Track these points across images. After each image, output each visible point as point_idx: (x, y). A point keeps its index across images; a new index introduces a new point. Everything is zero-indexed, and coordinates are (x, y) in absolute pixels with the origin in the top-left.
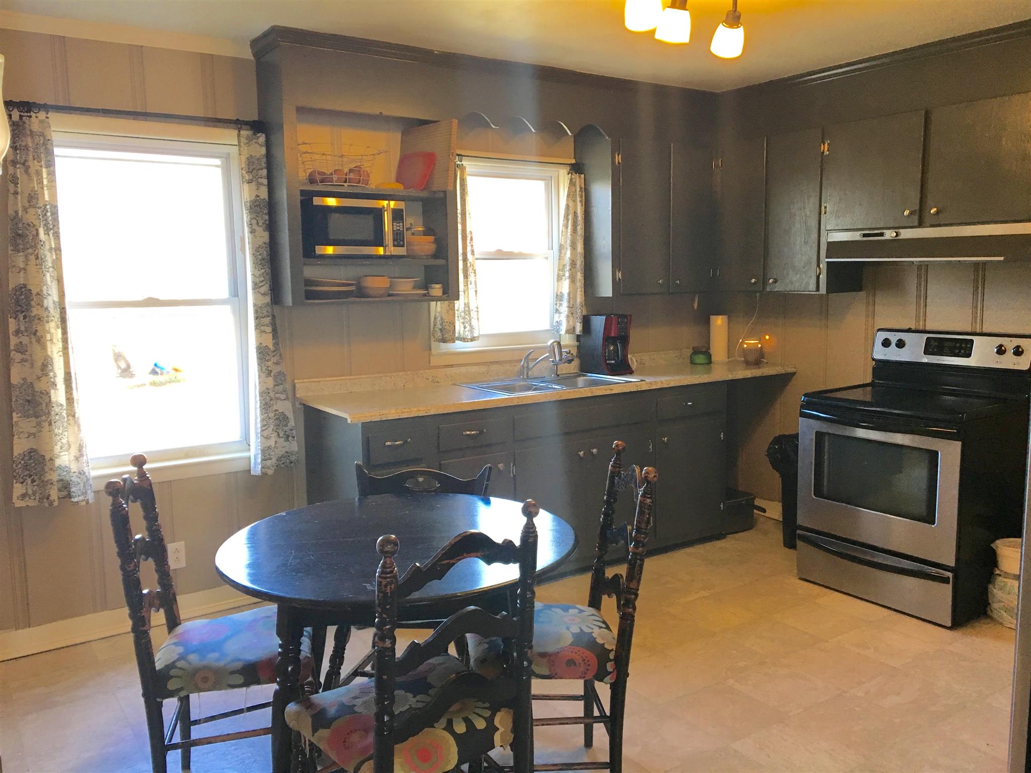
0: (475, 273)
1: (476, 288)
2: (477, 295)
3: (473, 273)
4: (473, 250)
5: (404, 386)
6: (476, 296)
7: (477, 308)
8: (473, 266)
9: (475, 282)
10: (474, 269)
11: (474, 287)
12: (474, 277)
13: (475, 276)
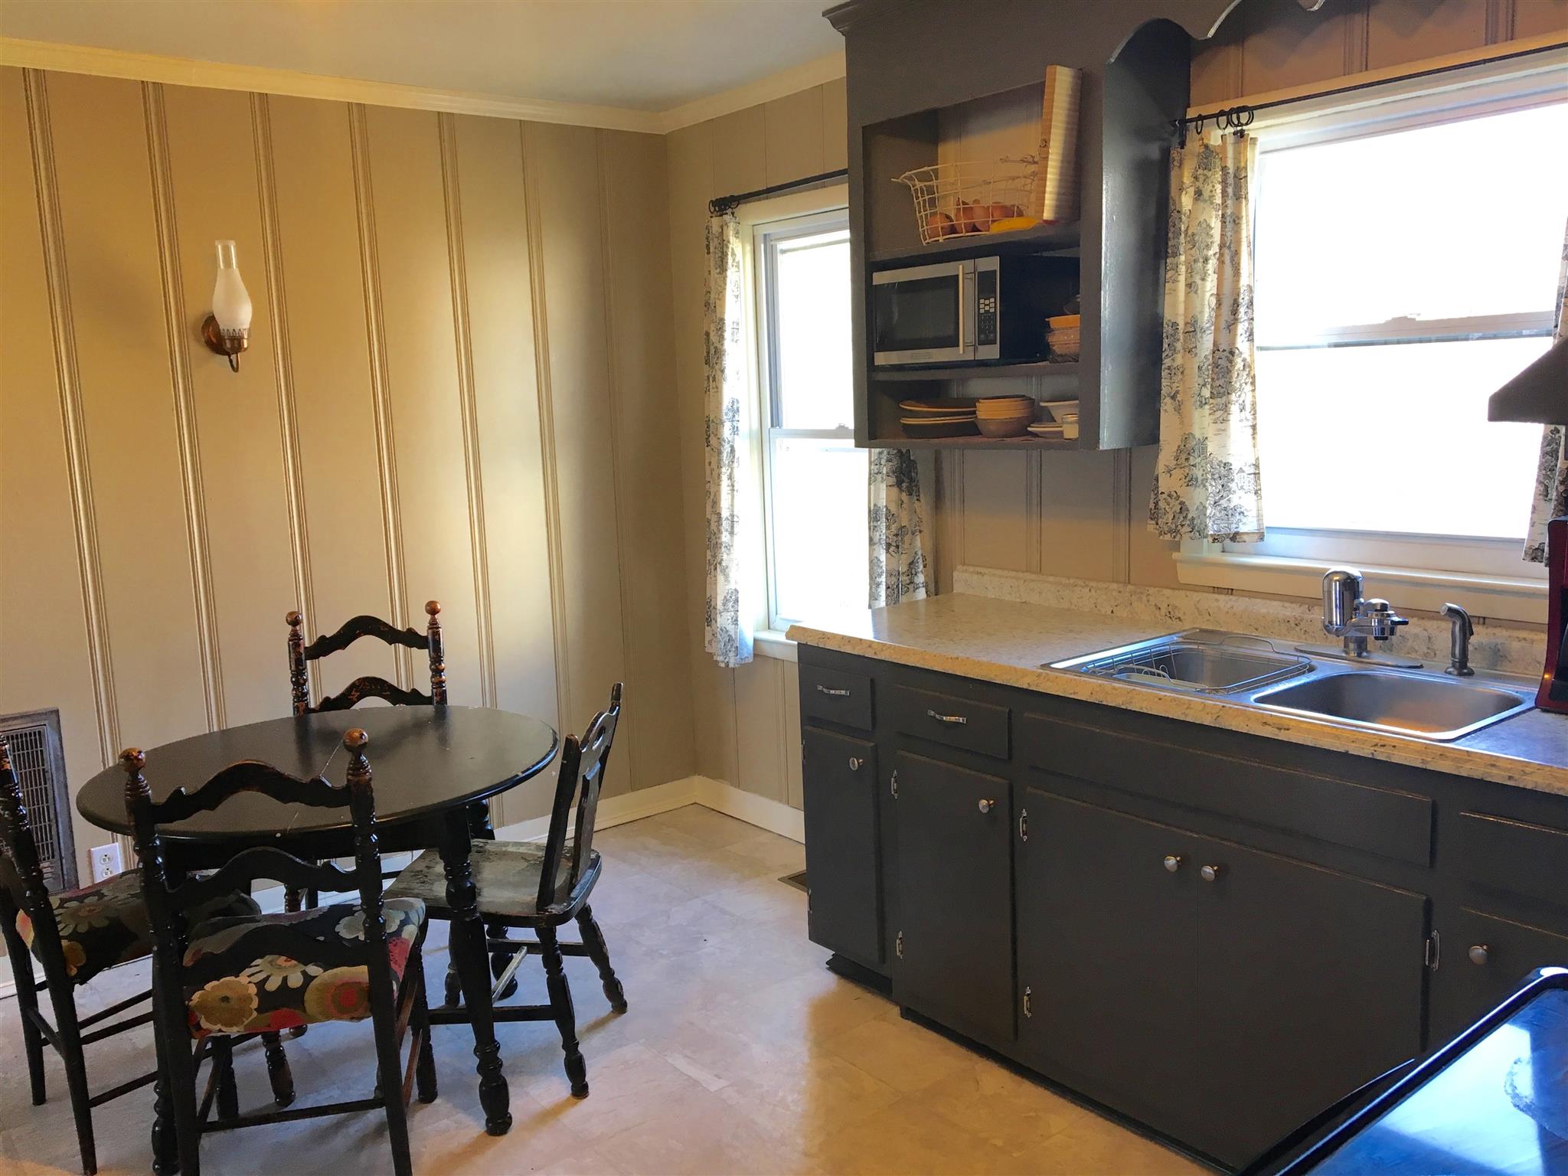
0: (1253, 383)
1: (1255, 419)
2: (1258, 437)
3: (1249, 384)
4: (1252, 329)
5: (1112, 612)
6: (1254, 438)
7: (1257, 466)
8: (1250, 367)
9: (1254, 404)
10: (1252, 374)
11: (1250, 417)
12: (1250, 394)
13: (1253, 391)
